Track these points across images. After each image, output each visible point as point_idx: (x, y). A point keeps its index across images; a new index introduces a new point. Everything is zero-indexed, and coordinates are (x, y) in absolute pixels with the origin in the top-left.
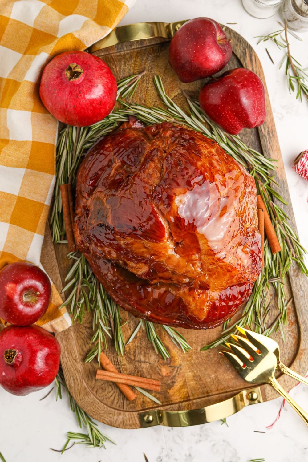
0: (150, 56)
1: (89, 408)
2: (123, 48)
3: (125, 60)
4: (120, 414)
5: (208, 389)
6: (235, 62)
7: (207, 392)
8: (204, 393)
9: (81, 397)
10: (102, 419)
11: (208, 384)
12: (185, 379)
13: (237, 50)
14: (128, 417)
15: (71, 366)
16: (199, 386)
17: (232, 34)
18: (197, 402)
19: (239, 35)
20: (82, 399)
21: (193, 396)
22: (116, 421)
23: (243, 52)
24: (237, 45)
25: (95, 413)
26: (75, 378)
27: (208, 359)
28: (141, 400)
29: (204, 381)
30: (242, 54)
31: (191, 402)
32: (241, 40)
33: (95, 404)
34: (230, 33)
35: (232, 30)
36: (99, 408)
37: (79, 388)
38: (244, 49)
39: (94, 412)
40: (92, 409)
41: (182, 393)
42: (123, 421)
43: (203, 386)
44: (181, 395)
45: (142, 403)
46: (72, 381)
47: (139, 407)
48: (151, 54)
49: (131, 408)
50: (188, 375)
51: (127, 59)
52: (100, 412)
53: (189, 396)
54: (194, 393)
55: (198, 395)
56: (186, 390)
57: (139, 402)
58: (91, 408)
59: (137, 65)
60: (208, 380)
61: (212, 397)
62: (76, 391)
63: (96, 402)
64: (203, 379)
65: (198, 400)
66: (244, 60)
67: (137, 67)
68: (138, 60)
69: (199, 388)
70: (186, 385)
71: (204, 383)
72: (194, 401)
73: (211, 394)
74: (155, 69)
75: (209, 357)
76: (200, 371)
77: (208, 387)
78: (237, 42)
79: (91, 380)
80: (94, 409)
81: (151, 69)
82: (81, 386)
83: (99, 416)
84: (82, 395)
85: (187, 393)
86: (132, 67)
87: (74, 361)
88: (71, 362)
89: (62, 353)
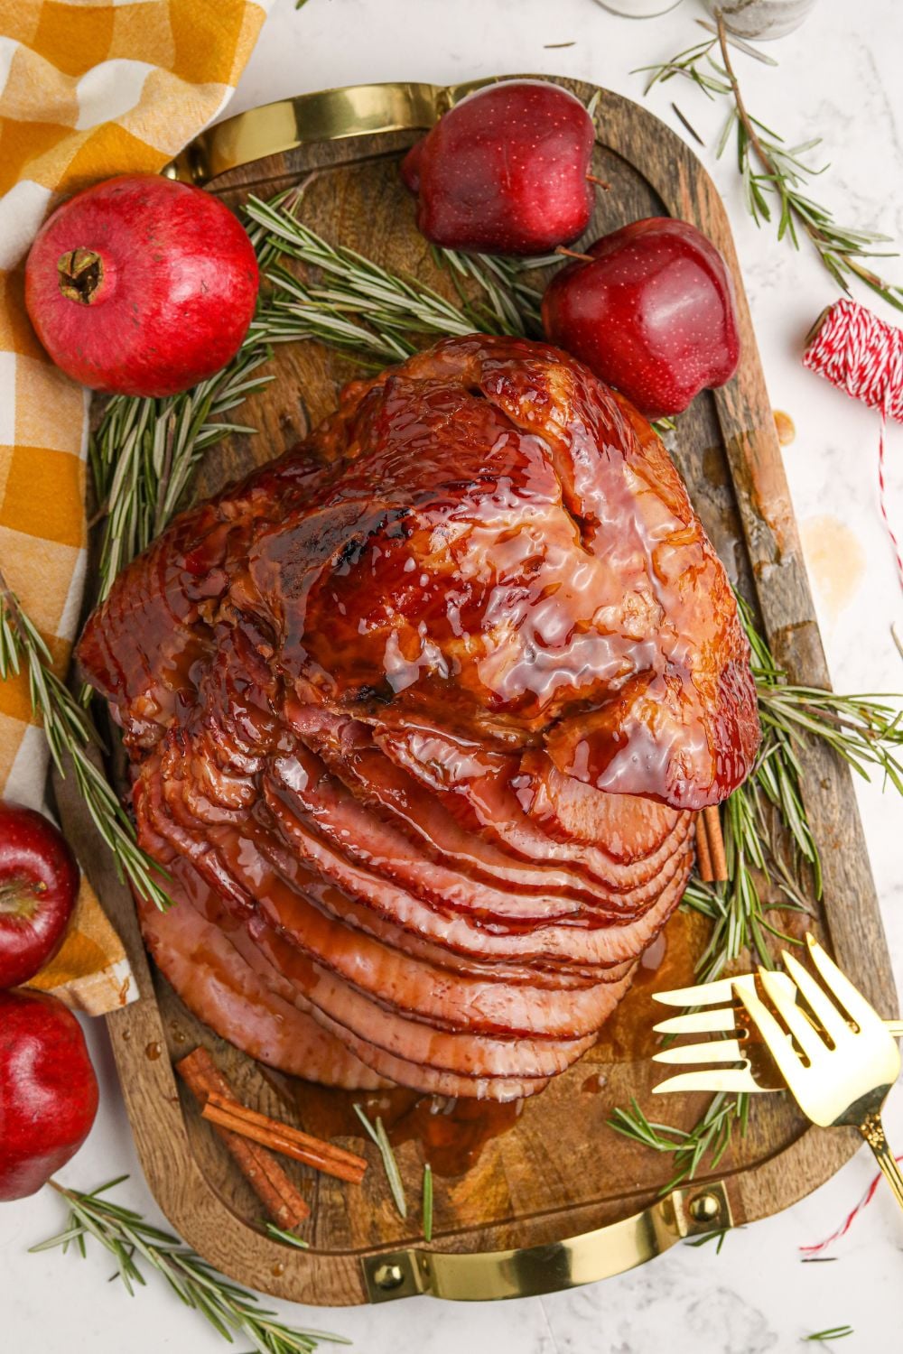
0: (389, 184)
1: (210, 1244)
2: (308, 163)
3: (315, 198)
4: (302, 1261)
5: (569, 1186)
6: (646, 201)
7: (567, 1196)
8: (556, 1200)
9: (186, 1211)
10: (249, 1277)
11: (569, 1170)
12: (500, 1157)
13: (651, 164)
14: (326, 1269)
15: (155, 1118)
16: (541, 1178)
17: (634, 117)
18: (535, 1227)
19: (657, 121)
20: (191, 1216)
21: (524, 1207)
22: (291, 1283)
23: (668, 172)
24: (649, 151)
25: (228, 1259)
26: (167, 1153)
27: (567, 1096)
28: (368, 1219)
29: (557, 1161)
30: (665, 178)
31: (516, 1226)
32: (664, 135)
33: (228, 1232)
34: (630, 116)
35: (635, 106)
36: (240, 1243)
37: (181, 1185)
38: (674, 162)
39: (226, 1255)
40: (220, 1246)
41: (492, 1200)
42: (314, 1284)
43: (555, 1176)
44: (487, 1204)
45: (369, 1229)
46: (160, 1164)
47: (361, 1241)
48: (391, 180)
49: (336, 1243)
50: (507, 1145)
51: (319, 195)
52: (245, 1255)
53: (511, 1208)
54: (525, 1197)
55: (538, 1204)
56: (502, 1189)
57: (361, 1225)
58: (218, 1242)
59: (351, 212)
60: (570, 1159)
61: (582, 1209)
62: (172, 1193)
63: (231, 1225)
64: (553, 1156)
65: (539, 1220)
66: (673, 194)
67: (350, 219)
68: (354, 199)
69: (541, 1185)
70: (503, 1173)
71: (559, 1168)
72: (527, 1222)
73: (577, 1201)
74: (404, 226)
75: (572, 1091)
76: (545, 1131)
77: (570, 1179)
78: (649, 141)
79: (216, 1158)
80: (224, 1246)
81: (393, 224)
82: (187, 1178)
83: (240, 1267)
84: (190, 1205)
85: (506, 1198)
86: (334, 220)
87: (166, 1104)
88: (157, 1105)
89: (129, 1077)
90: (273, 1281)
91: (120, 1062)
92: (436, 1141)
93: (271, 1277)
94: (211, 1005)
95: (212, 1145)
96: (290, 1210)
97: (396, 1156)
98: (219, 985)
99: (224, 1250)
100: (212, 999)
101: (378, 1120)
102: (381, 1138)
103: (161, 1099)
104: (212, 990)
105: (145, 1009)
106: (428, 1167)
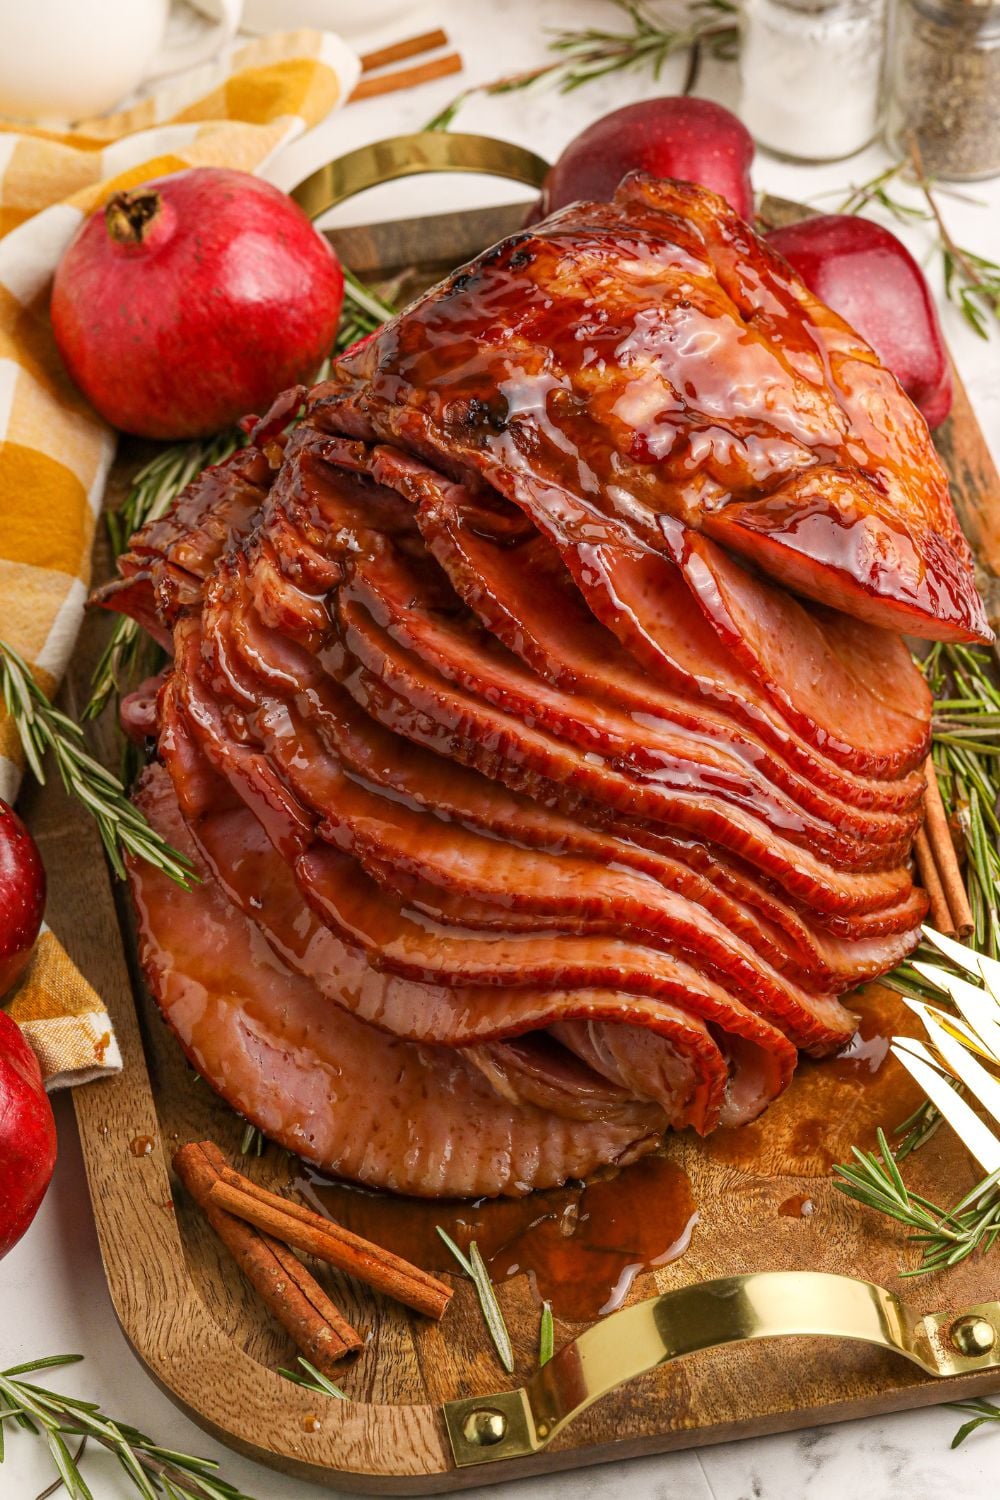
1: (206, 1390)
4: (351, 1412)
14: (387, 1423)
15: (135, 1227)
20: (179, 1354)
22: (332, 1441)
25: (234, 1409)
27: (758, 1220)
28: (454, 1378)
36: (255, 1387)
39: (232, 1404)
40: (224, 1393)
42: (368, 1443)
45: (454, 1390)
46: (139, 1284)
52: (261, 1404)
63: (242, 1364)
79: (223, 1300)
80: (231, 1392)
83: (253, 1419)
87: (154, 1210)
88: (141, 1212)
89: (101, 1177)
90: (303, 1439)
91: (89, 1160)
92: (561, 1275)
93: (301, 1434)
94: (234, 1058)
95: (218, 1283)
96: (335, 1331)
97: (500, 1297)
98: (251, 1024)
99: (228, 1397)
100: (238, 1045)
101: (473, 1244)
102: (476, 1268)
103: (148, 1203)
104: (239, 1030)
105: (134, 1096)
106: (547, 1307)
